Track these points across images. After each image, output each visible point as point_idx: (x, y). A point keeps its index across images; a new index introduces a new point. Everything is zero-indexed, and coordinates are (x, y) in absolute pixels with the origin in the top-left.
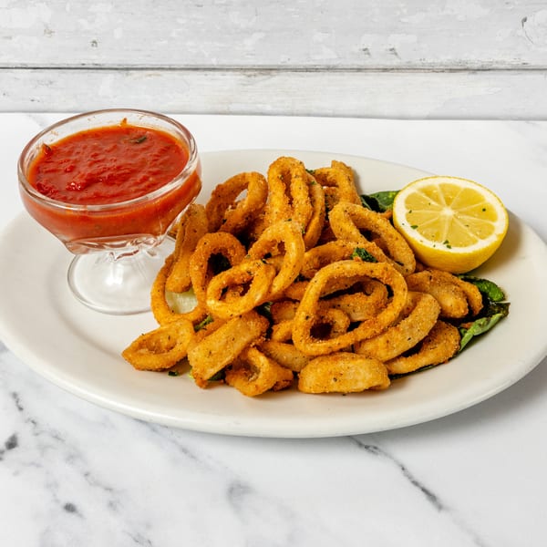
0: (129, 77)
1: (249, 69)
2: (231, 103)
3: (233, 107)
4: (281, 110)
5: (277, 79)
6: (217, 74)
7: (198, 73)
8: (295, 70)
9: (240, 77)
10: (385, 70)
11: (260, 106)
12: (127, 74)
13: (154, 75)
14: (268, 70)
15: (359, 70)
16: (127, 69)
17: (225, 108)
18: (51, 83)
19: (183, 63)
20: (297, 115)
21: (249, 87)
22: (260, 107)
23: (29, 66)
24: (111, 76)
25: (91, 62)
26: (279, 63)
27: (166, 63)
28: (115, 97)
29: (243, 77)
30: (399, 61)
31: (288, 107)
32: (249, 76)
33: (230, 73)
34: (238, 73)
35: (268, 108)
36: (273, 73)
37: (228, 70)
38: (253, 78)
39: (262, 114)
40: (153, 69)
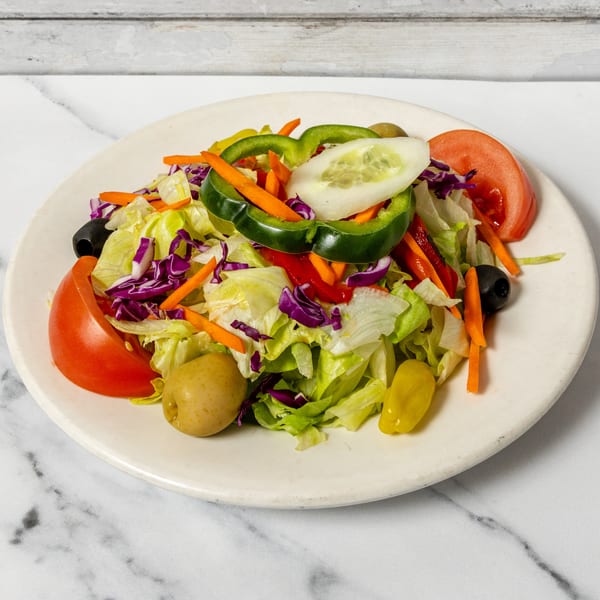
0: (155, 29)
1: (308, 19)
2: (285, 62)
3: (286, 67)
4: (348, 69)
5: (343, 31)
6: (268, 26)
7: (242, 23)
8: (367, 19)
9: (296, 28)
10: (481, 19)
11: (321, 64)
12: (151, 26)
13: (186, 26)
14: (332, 20)
15: (448, 19)
16: (152, 19)
17: (276, 67)
18: (54, 37)
19: (223, 12)
20: (369, 76)
21: (309, 41)
22: (321, 66)
23: (25, 16)
24: (130, 29)
25: (105, 11)
26: (347, 11)
27: (201, 11)
28: (136, 54)
29: (300, 28)
30: (498, 7)
31: (357, 65)
32: (308, 27)
33: (284, 23)
34: (294, 23)
35: (332, 67)
36: (339, 23)
37: (281, 19)
38: (313, 29)
39: (325, 74)
40: (185, 19)
